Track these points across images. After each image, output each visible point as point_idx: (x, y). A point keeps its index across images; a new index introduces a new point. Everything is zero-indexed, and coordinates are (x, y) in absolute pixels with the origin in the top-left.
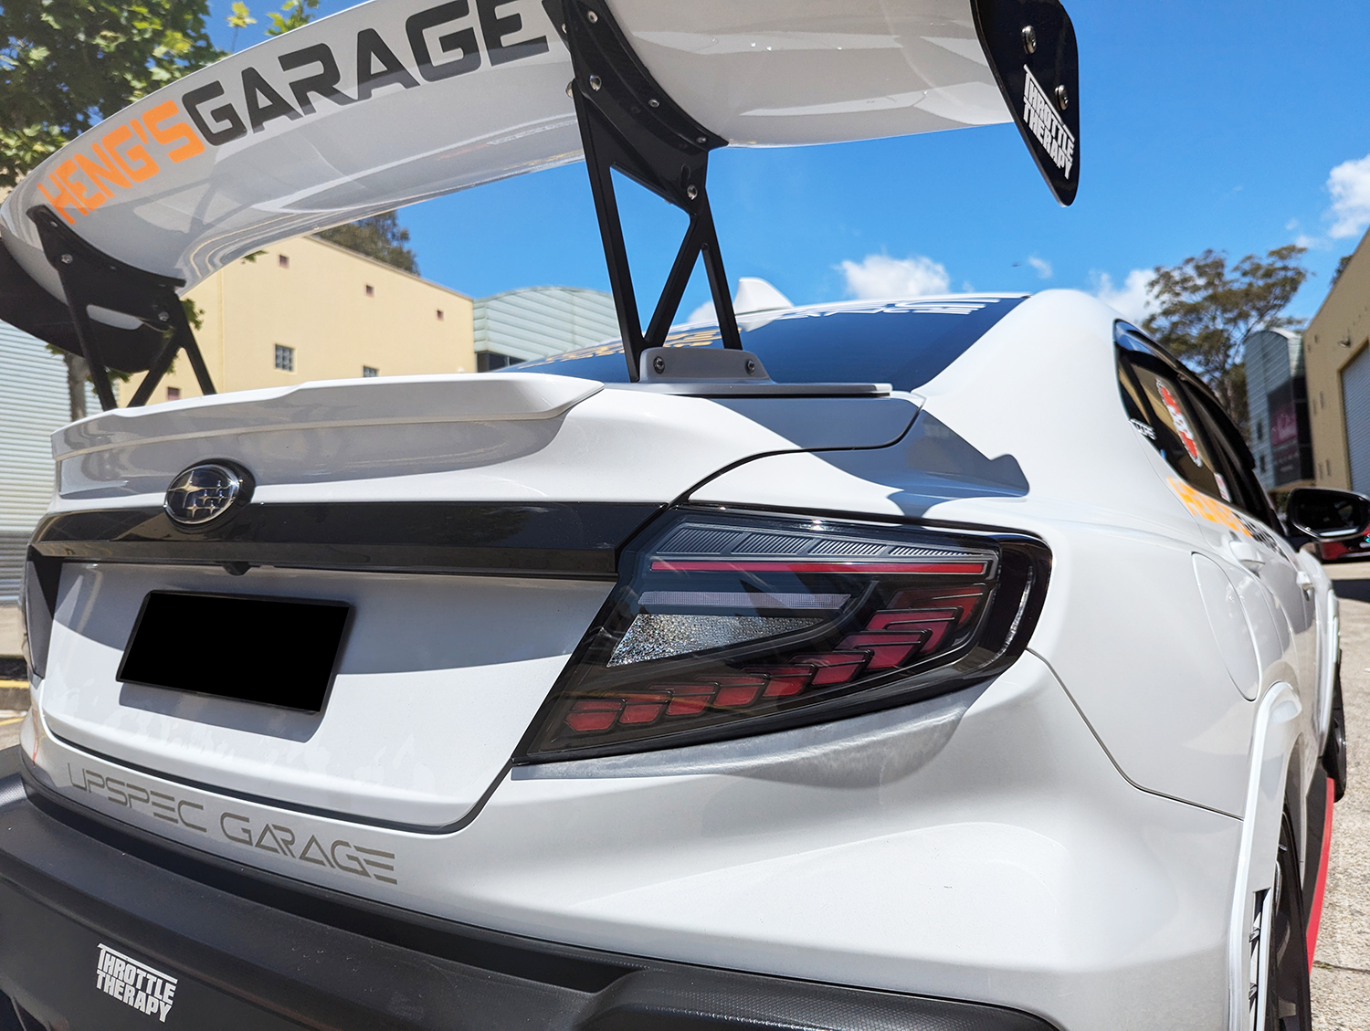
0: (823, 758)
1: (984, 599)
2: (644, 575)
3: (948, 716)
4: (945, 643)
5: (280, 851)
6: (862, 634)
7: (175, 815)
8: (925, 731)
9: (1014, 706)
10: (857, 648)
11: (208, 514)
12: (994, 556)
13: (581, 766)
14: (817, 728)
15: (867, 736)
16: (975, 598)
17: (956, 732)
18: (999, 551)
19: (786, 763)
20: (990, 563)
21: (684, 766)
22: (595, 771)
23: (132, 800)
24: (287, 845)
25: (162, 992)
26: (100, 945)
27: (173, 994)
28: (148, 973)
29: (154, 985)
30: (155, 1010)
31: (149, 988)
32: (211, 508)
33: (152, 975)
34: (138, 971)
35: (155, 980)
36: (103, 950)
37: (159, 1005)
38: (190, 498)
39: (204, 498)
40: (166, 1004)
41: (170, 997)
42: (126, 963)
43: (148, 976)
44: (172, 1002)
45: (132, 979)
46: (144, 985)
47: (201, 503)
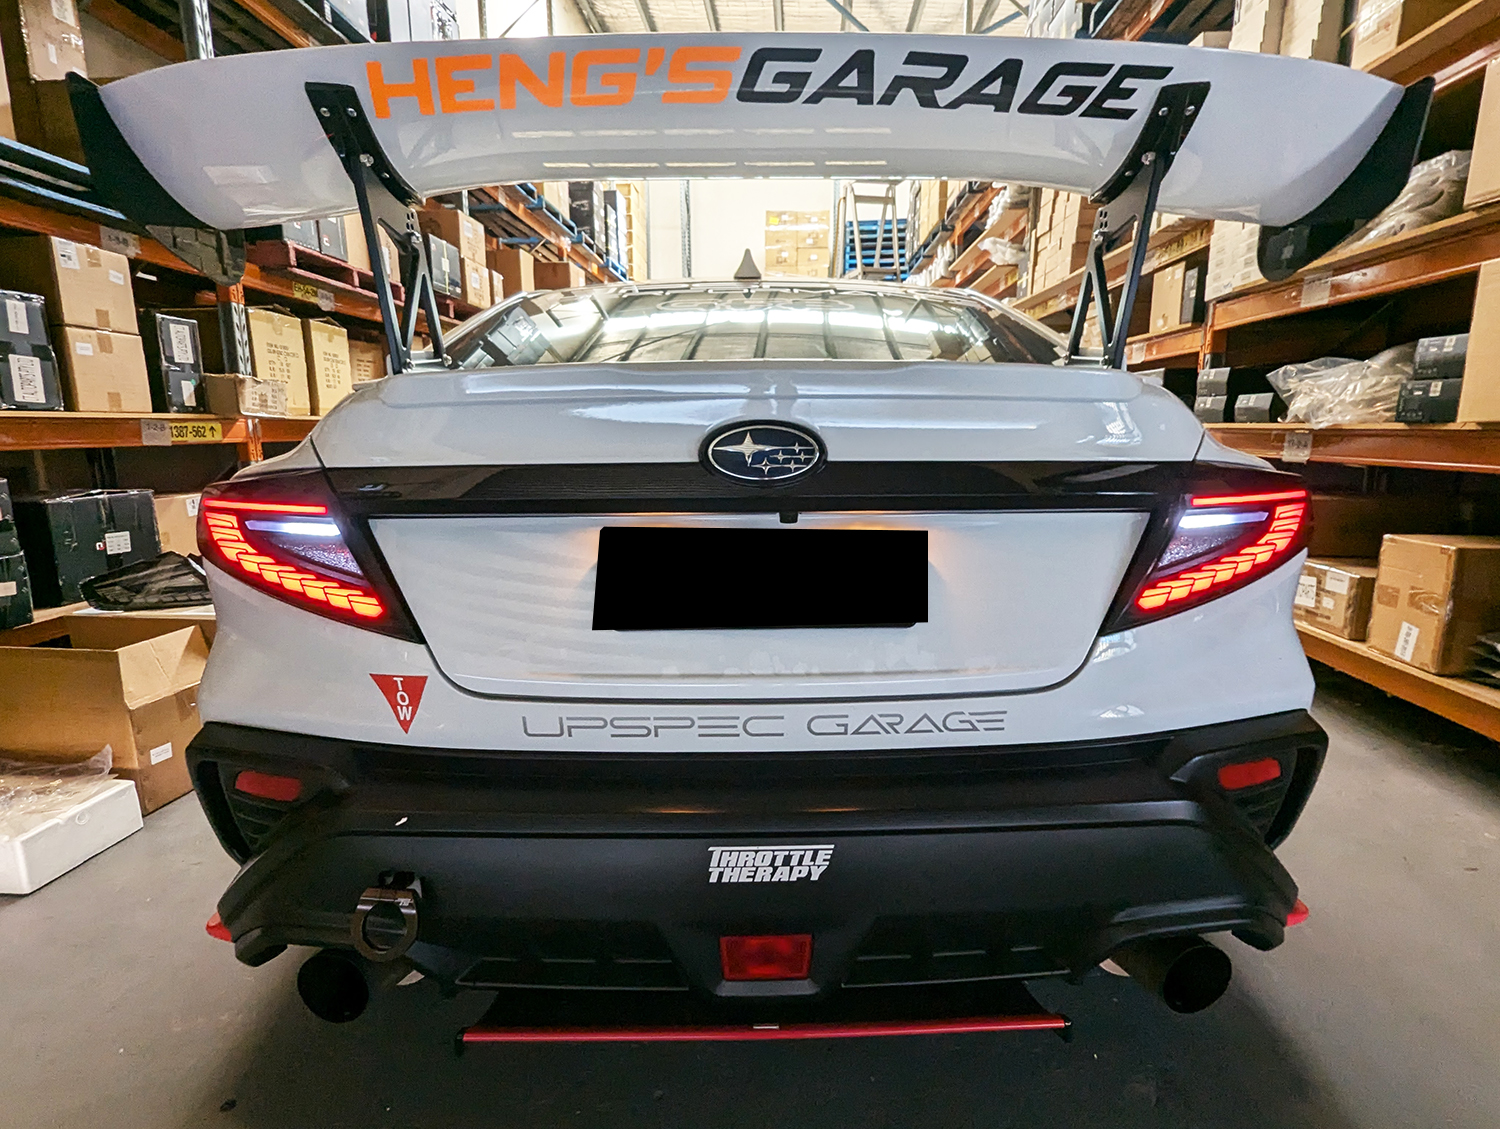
5: (881, 731)
11: (789, 471)
23: (659, 730)
24: (890, 724)
25: (814, 859)
26: (711, 849)
27: (829, 857)
28: (790, 851)
29: (802, 857)
30: (804, 875)
31: (794, 861)
32: (792, 466)
33: (796, 851)
34: (776, 853)
35: (803, 853)
36: (716, 851)
37: (810, 870)
38: (758, 457)
39: (781, 457)
40: (819, 866)
41: (825, 860)
42: (756, 852)
43: (792, 853)
44: (828, 863)
45: (768, 861)
46: (787, 861)
47: (776, 461)
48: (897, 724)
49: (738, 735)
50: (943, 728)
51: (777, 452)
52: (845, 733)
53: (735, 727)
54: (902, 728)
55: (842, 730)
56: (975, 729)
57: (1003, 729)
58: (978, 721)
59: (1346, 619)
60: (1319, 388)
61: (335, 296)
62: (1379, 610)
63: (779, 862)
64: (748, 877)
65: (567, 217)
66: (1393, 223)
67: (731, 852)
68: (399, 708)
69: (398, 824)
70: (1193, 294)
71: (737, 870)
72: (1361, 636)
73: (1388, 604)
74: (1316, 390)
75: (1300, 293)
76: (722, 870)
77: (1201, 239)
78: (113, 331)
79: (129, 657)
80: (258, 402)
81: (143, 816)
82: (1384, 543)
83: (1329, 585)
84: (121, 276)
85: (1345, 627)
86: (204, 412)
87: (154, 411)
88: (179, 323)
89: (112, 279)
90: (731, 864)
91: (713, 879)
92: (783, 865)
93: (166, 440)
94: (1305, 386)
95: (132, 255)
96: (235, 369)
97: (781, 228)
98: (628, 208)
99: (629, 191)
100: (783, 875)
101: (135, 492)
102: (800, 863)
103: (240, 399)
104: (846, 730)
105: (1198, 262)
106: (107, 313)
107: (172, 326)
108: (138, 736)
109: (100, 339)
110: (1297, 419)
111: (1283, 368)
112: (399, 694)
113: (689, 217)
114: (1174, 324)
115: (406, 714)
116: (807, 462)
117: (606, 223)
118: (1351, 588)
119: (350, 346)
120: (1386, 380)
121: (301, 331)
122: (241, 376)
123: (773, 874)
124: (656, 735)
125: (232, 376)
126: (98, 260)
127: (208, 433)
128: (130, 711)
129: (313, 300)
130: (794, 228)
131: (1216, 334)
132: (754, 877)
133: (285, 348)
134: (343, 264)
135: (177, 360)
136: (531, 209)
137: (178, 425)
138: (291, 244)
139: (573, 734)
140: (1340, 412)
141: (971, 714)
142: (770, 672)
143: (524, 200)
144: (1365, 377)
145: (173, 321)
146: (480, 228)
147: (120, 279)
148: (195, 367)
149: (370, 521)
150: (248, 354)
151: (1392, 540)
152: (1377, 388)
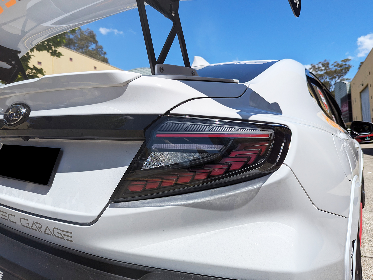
0: (214, 200)
1: (269, 146)
2: (154, 138)
3: (257, 186)
4: (256, 161)
5: (38, 230)
6: (228, 158)
7: (7, 218)
8: (249, 191)
9: (279, 182)
10: (226, 163)
12: (273, 132)
13: (133, 203)
14: (212, 190)
15: (229, 193)
16: (266, 146)
17: (259, 191)
18: (274, 130)
19: (201, 202)
20: (271, 134)
21: (167, 203)
22: (137, 205)
24: (39, 227)
32: (16, 119)
39: (14, 116)
51: (14, 114)
55: (27, 226)
58: (64, 235)
116: (20, 117)
141: (60, 230)
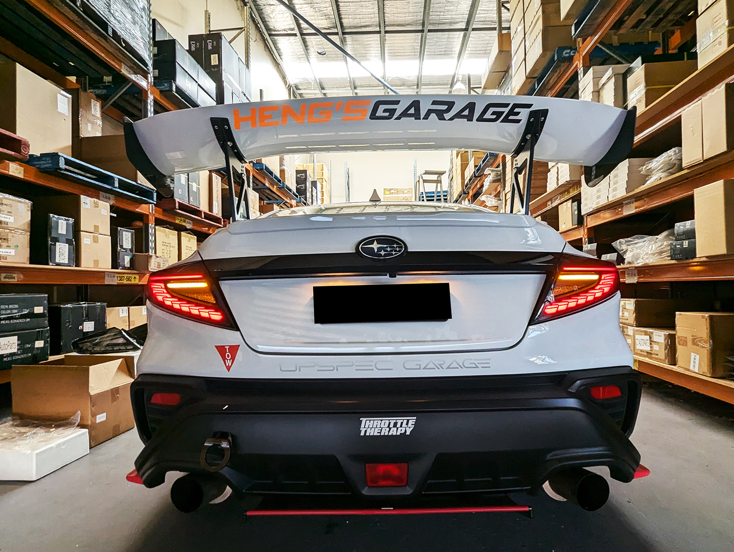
5: (436, 368)
7: (373, 367)
11: (392, 255)
23: (339, 368)
24: (440, 365)
25: (407, 424)
26: (361, 419)
27: (414, 423)
28: (396, 420)
29: (402, 423)
30: (403, 432)
31: (398, 425)
32: (394, 253)
33: (399, 420)
34: (390, 421)
35: (402, 421)
36: (364, 420)
37: (406, 429)
38: (379, 249)
39: (389, 249)
40: (410, 428)
41: (412, 425)
42: (381, 420)
43: (397, 421)
44: (413, 426)
45: (387, 425)
46: (395, 425)
47: (387, 251)
48: (443, 364)
49: (373, 370)
50: (462, 366)
51: (387, 247)
52: (420, 369)
53: (372, 365)
54: (445, 366)
55: (418, 367)
56: (477, 367)
57: (490, 367)
58: (478, 363)
59: (665, 354)
60: (637, 248)
61: (193, 223)
62: (680, 348)
63: (391, 425)
64: (378, 433)
65: (295, 191)
66: (656, 177)
67: (370, 420)
68: (226, 360)
69: (224, 408)
70: (576, 212)
71: (373, 429)
72: (674, 362)
73: (683, 345)
74: (635, 249)
75: (622, 210)
76: (366, 429)
77: (577, 190)
78: (100, 234)
79: (94, 370)
80: (156, 265)
81: (90, 449)
82: (677, 316)
83: (655, 339)
84: (106, 211)
85: (666, 358)
86: (133, 270)
87: (112, 269)
88: (127, 231)
89: (102, 213)
90: (371, 426)
91: (362, 434)
92: (394, 427)
93: (115, 282)
94: (630, 248)
95: (112, 203)
96: (147, 251)
97: (391, 195)
98: (322, 188)
99: (323, 181)
100: (393, 432)
101: (99, 304)
102: (401, 426)
103: (149, 264)
104: (420, 367)
105: (577, 199)
106: (98, 226)
107: (124, 232)
108: (93, 408)
109: (94, 237)
110: (629, 263)
111: (619, 240)
112: (227, 354)
113: (349, 192)
114: (570, 226)
115: (229, 363)
116: (400, 251)
117: (312, 194)
118: (665, 339)
119: (197, 244)
120: (665, 243)
121: (177, 237)
122: (151, 254)
123: (389, 432)
124: (337, 370)
125: (147, 254)
126: (98, 205)
127: (133, 280)
128: (91, 396)
129: (184, 224)
130: (397, 195)
131: (589, 229)
132: (380, 433)
133: (170, 244)
134: (198, 209)
135: (124, 247)
136: (279, 188)
137: (121, 275)
138: (177, 200)
139: (301, 370)
140: (647, 258)
141: (475, 360)
142: (386, 341)
143: (277, 184)
144: (656, 242)
145: (125, 231)
146: (257, 195)
147: (105, 213)
148: (131, 250)
149: (220, 282)
150: (153, 246)
151: (680, 315)
152: (662, 247)
